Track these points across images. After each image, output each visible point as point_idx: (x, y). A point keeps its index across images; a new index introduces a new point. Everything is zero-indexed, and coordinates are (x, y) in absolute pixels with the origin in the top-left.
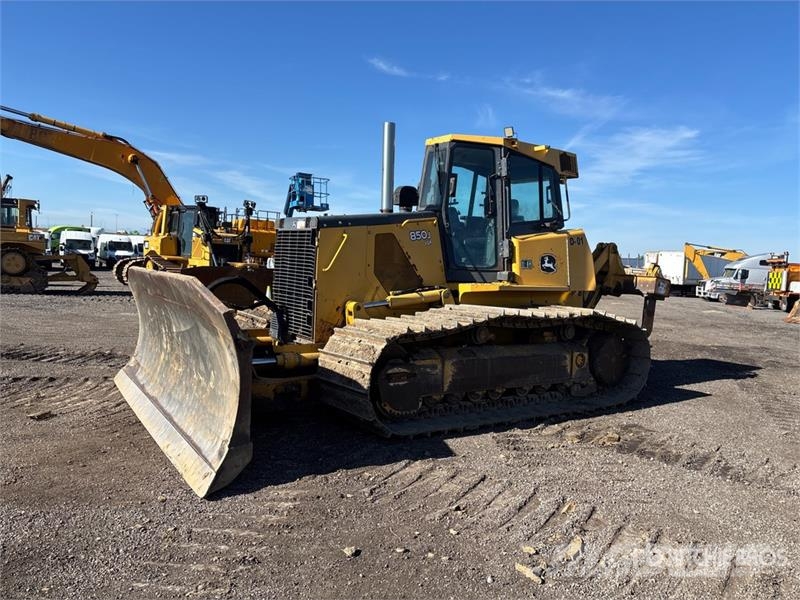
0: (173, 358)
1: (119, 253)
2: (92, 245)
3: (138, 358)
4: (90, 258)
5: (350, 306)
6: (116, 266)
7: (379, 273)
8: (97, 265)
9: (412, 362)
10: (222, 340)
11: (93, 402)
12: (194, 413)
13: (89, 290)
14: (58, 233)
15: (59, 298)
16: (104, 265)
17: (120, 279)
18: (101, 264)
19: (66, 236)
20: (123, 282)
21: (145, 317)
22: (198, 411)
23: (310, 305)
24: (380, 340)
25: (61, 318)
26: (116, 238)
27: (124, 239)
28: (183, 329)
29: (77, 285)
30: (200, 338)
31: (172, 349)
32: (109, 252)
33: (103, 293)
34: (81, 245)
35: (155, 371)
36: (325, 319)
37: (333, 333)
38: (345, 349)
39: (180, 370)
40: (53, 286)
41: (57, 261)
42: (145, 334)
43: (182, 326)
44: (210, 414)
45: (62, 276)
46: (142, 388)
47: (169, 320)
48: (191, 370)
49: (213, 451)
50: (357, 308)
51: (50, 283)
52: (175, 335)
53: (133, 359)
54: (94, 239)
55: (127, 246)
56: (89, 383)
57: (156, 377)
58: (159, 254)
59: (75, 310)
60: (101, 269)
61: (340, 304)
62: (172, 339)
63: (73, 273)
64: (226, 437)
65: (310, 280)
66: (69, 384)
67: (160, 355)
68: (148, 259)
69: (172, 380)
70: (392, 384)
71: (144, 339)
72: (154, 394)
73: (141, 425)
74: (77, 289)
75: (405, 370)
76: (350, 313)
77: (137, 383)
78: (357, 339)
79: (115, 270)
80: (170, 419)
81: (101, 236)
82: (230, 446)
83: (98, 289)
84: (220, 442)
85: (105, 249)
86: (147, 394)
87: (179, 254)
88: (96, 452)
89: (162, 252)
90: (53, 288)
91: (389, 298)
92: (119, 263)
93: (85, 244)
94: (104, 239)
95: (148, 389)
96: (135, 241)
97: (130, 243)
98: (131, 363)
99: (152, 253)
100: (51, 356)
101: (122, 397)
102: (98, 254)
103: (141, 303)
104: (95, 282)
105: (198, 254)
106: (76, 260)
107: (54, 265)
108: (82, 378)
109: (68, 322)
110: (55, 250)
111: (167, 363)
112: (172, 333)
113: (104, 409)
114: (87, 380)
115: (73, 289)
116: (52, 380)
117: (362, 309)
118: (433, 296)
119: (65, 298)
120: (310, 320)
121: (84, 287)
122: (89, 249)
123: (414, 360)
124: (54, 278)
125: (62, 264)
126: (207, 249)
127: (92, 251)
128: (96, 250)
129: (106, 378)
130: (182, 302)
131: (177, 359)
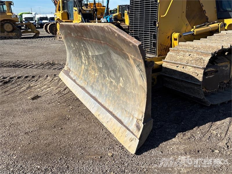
0: (90, 68)
1: (44, 21)
2: (34, 19)
3: (68, 66)
4: (34, 24)
5: (176, 35)
6: (44, 26)
7: (188, 17)
8: (37, 27)
9: (216, 64)
10: (132, 62)
11: (53, 89)
12: (110, 98)
13: (37, 36)
14: (21, 15)
15: (27, 40)
16: (39, 26)
17: (47, 31)
18: (38, 26)
19: (24, 16)
20: (48, 32)
21: (69, 47)
22: (113, 98)
23: (155, 37)
24: (207, 54)
25: (30, 48)
26: (42, 16)
27: (44, 16)
28: (97, 54)
29: (33, 34)
30: (111, 59)
31: (89, 63)
32: (40, 21)
33: (42, 37)
34: (30, 19)
35: (80, 73)
36: (162, 44)
37: (169, 51)
38: (181, 60)
39: (96, 74)
40: (24, 35)
41: (23, 26)
42: (70, 55)
43: (96, 52)
44: (123, 102)
45: (26, 31)
46: (74, 81)
47: (86, 49)
48: (104, 75)
49: (132, 125)
50: (180, 36)
51: (23, 34)
52: (90, 57)
53: (66, 67)
54: (34, 17)
55: (46, 18)
56: (49, 78)
57: (81, 76)
58: (61, 19)
59: (34, 44)
60: (38, 28)
61: (169, 35)
62: (88, 58)
63: (30, 30)
64: (140, 117)
65: (155, 22)
66: (41, 79)
67: (81, 66)
68: (57, 22)
69: (91, 79)
70: (207, 77)
71: (70, 57)
72: (82, 85)
73: (79, 101)
74: (32, 36)
75: (213, 69)
76: (175, 39)
77: (72, 79)
78: (187, 54)
79: (44, 28)
80: (96, 100)
81: (37, 15)
82: (143, 123)
83: (40, 35)
84: (135, 120)
85: (39, 20)
86: (78, 85)
87: (69, 19)
88: (65, 119)
89: (63, 19)
90: (24, 36)
91: (192, 30)
92: (45, 25)
93: (32, 19)
94: (38, 16)
95: (78, 81)
96: (49, 16)
97: (47, 17)
98: (66, 68)
99: (58, 19)
100: (30, 65)
101: (65, 85)
102: (36, 22)
103: (67, 41)
104: (38, 33)
105: (77, 18)
106: (30, 24)
107: (22, 28)
108: (46, 76)
109: (32, 50)
110: (21, 22)
111: (87, 70)
112: (88, 56)
113: (59, 92)
114: (47, 76)
115: (31, 36)
116: (33, 77)
117: (182, 36)
118: (215, 27)
119: (29, 40)
120: (154, 44)
121: (35, 35)
122: (33, 20)
123: (217, 63)
124: (23, 32)
125: (25, 27)
126: (80, 16)
127: (34, 21)
128: (36, 21)
129: (55, 75)
130: (99, 40)
131: (93, 68)
